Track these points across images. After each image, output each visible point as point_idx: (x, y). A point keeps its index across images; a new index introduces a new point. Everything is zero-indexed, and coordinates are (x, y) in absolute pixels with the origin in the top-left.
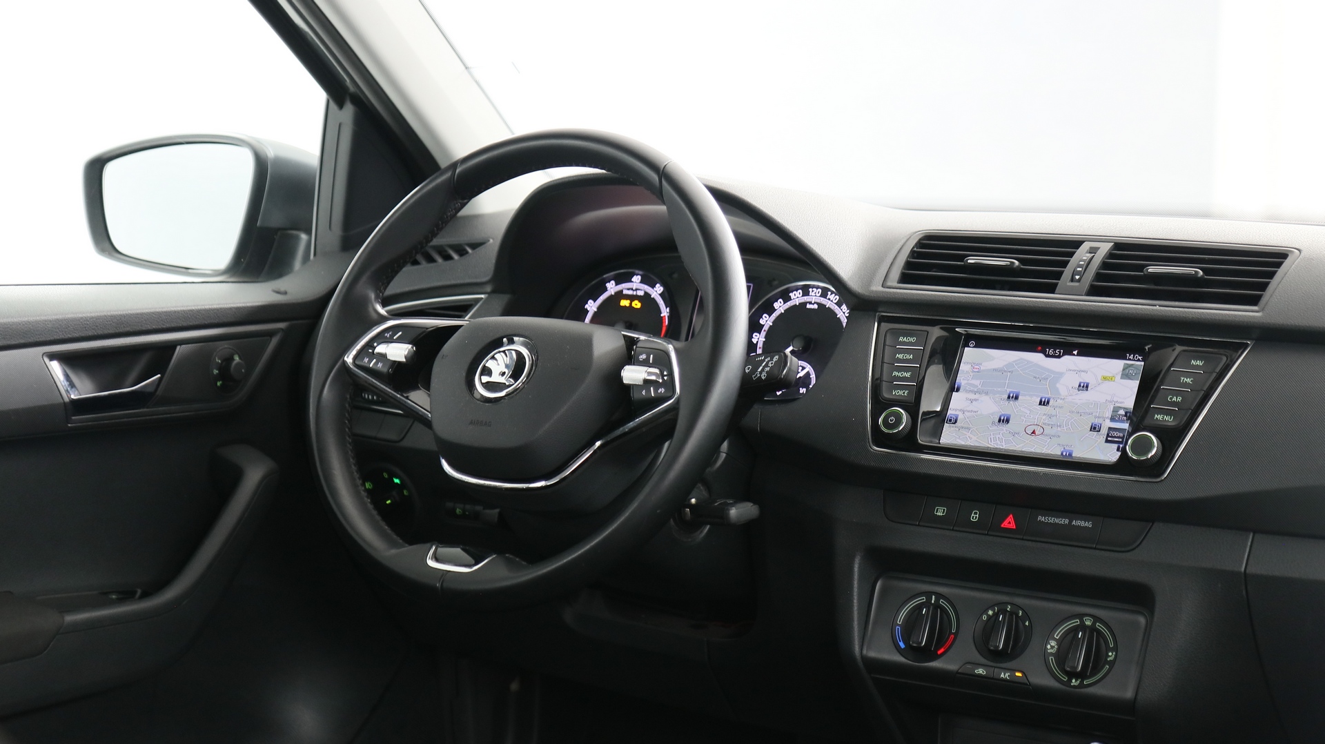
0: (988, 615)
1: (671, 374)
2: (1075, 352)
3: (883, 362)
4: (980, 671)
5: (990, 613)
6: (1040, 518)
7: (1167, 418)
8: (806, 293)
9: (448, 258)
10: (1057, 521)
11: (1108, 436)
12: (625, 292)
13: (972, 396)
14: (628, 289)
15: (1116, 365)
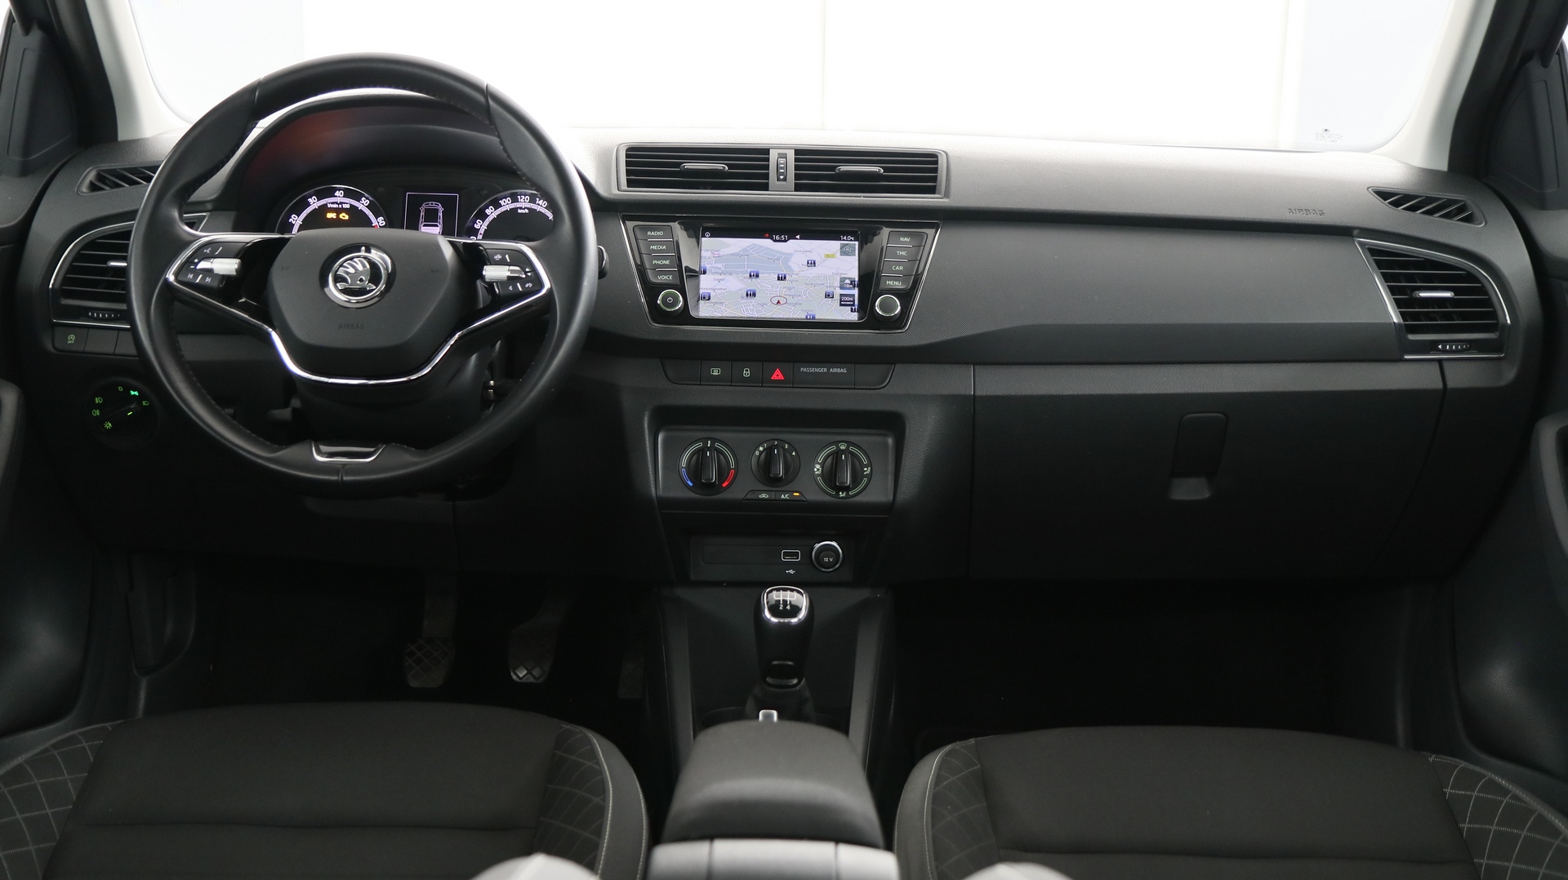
0: (760, 451)
1: (534, 270)
2: (798, 237)
3: (640, 254)
4: (764, 496)
5: (761, 449)
6: (802, 369)
7: (897, 283)
8: (515, 200)
9: (132, 183)
10: (817, 370)
11: (841, 301)
12: (329, 206)
13: (720, 277)
14: (333, 203)
15: (834, 246)
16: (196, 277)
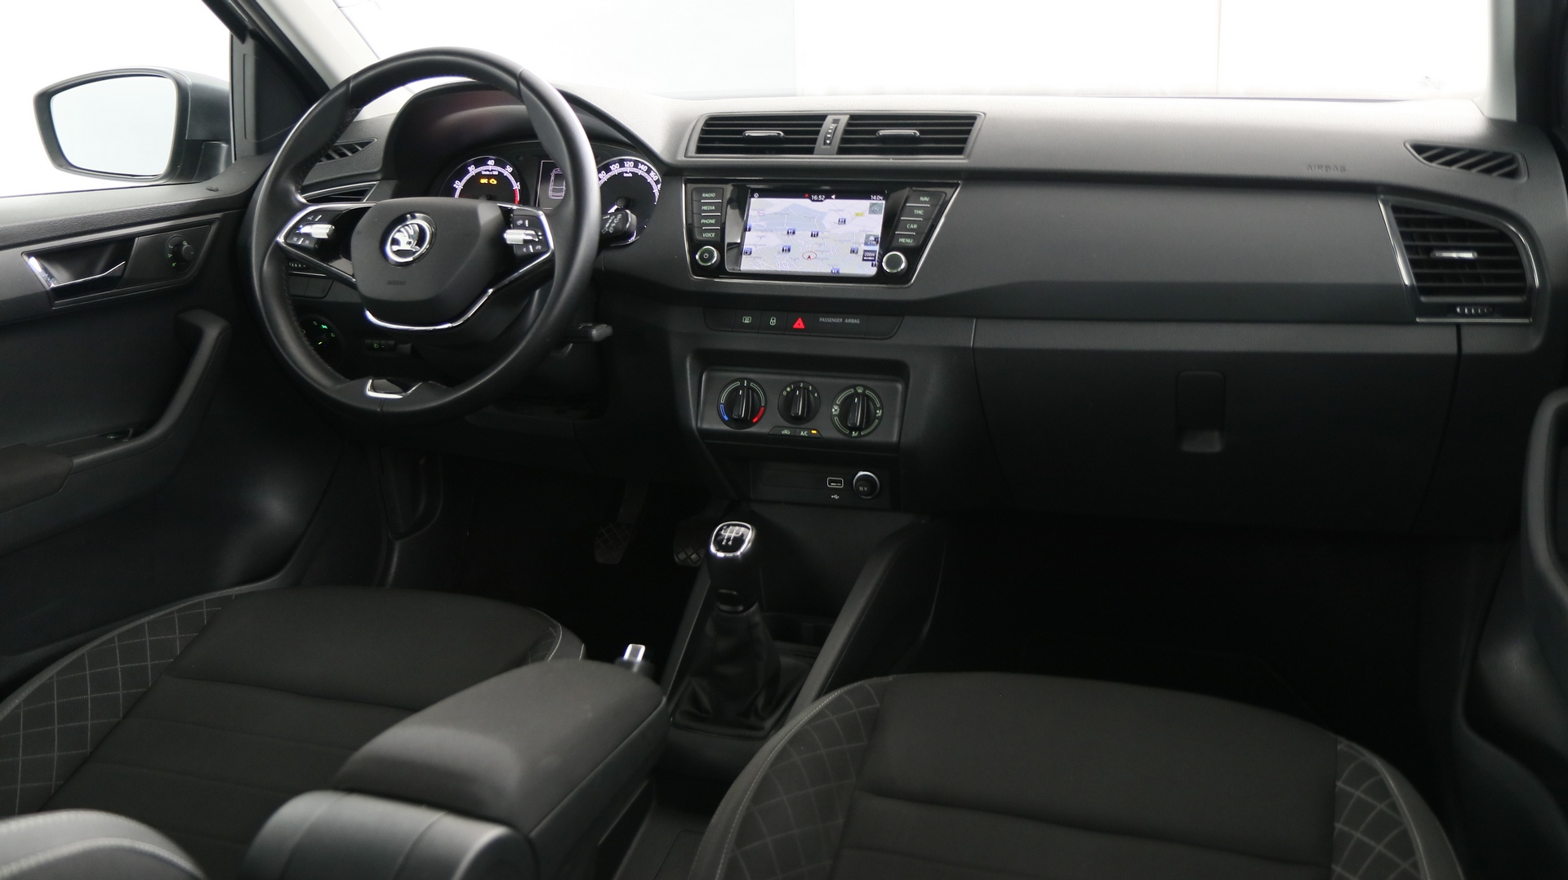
0: (787, 392)
1: (544, 234)
2: (833, 197)
3: (693, 213)
4: (786, 432)
5: (789, 389)
6: (821, 319)
7: (908, 241)
8: (622, 165)
10: (834, 320)
11: (864, 256)
12: (483, 173)
13: (761, 234)
14: (486, 171)
15: (863, 205)
16: (298, 240)
